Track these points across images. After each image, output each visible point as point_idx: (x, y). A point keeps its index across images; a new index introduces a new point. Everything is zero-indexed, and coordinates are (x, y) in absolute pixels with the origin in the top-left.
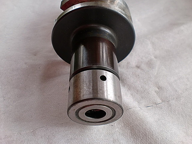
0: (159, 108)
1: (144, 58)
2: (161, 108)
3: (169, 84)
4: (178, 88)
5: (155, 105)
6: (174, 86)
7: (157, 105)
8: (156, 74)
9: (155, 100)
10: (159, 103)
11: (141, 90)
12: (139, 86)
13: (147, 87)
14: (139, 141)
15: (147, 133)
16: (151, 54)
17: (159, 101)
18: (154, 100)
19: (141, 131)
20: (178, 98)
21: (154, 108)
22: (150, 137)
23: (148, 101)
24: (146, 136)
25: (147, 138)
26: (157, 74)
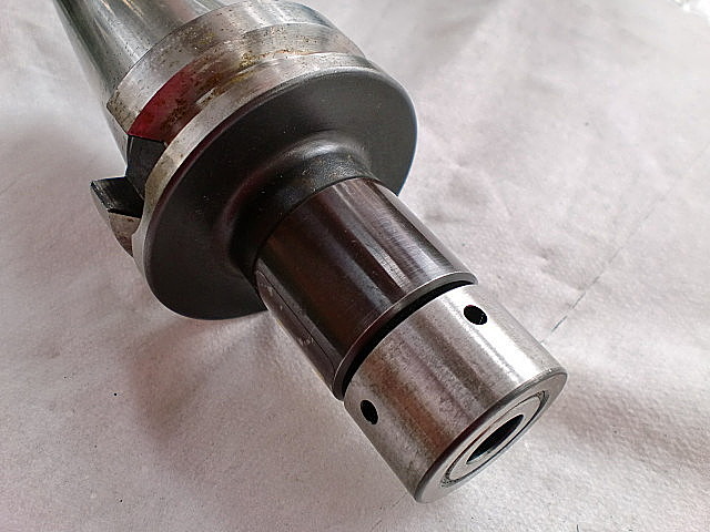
0: (586, 312)
1: (432, 181)
2: (593, 312)
3: (564, 227)
4: (593, 228)
5: (572, 312)
6: (580, 227)
7: (577, 307)
8: (506, 214)
9: (560, 294)
10: (575, 298)
11: (502, 286)
12: (489, 279)
13: (512, 269)
14: (610, 441)
15: (618, 403)
16: (443, 158)
17: (571, 293)
18: (557, 296)
19: (598, 409)
20: (612, 258)
21: (573, 321)
22: (632, 411)
23: (544, 309)
24: (621, 414)
25: (627, 417)
26: (511, 214)
